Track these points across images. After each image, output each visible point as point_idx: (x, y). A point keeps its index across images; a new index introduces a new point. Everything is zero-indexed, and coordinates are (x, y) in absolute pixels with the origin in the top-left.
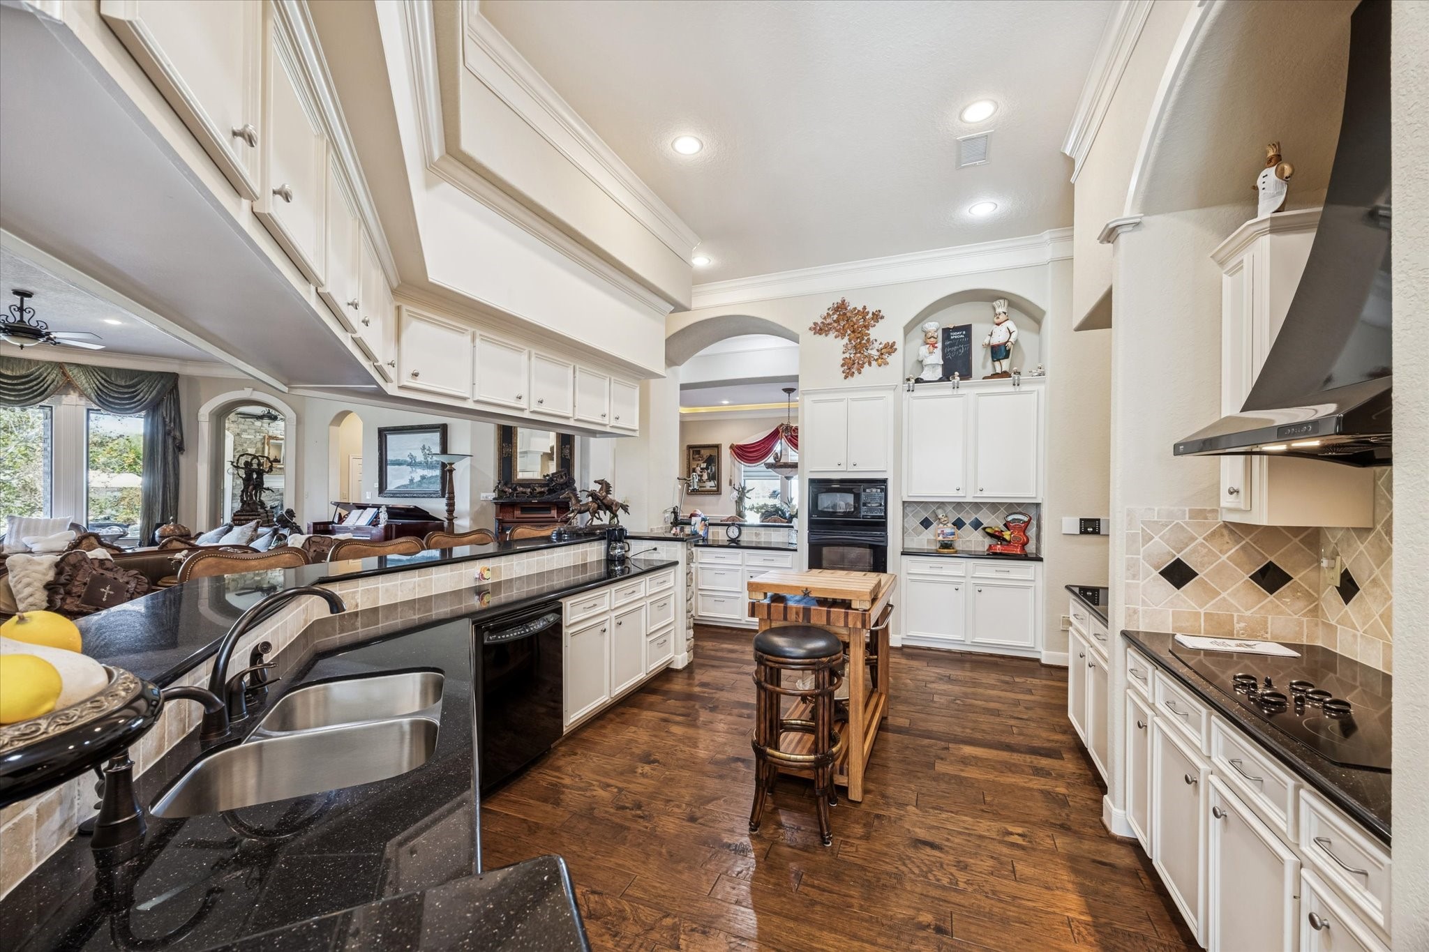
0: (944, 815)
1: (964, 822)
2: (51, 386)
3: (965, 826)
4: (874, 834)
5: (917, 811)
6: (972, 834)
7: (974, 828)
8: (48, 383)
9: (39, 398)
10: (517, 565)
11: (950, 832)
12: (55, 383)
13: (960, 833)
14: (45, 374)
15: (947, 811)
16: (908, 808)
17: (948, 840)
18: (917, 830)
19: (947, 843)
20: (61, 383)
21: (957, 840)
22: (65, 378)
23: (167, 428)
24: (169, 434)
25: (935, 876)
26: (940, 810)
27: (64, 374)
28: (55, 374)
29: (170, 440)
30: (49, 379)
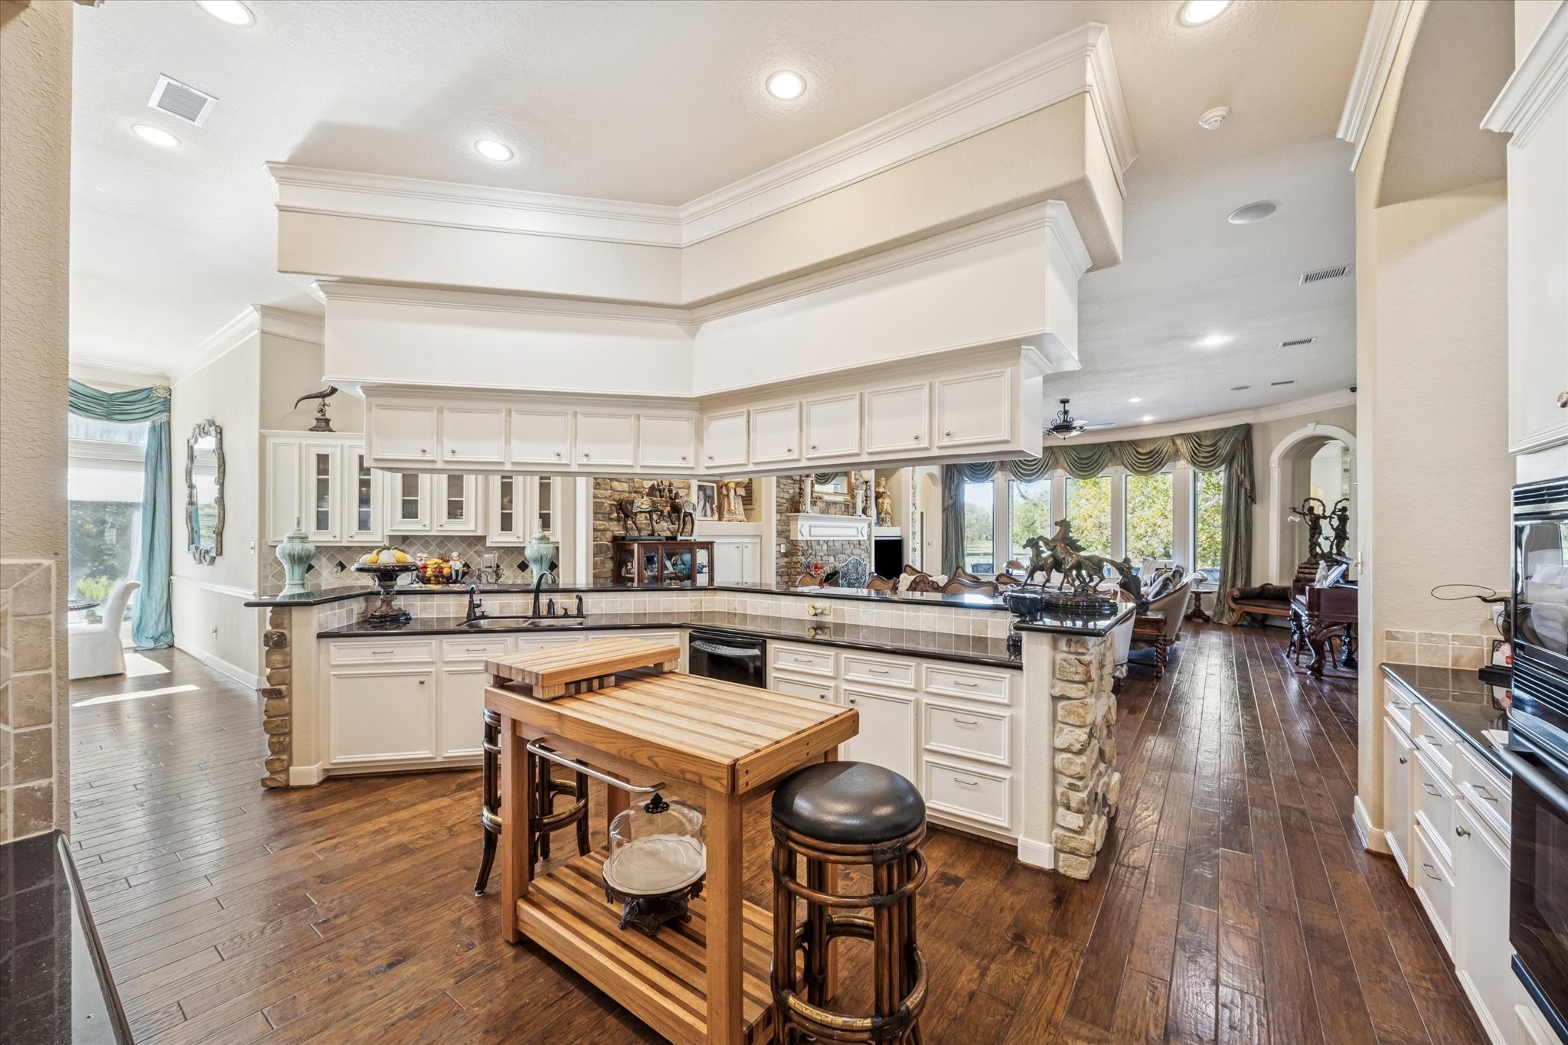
0: (399, 1011)
1: (367, 1025)
2: (1165, 456)
3: (361, 1022)
4: (453, 930)
5: (436, 987)
6: (344, 1018)
7: (346, 1030)
8: (1163, 453)
10: (863, 612)
11: (375, 998)
12: (1167, 453)
13: (361, 1007)
14: (1163, 446)
15: (401, 1019)
16: (452, 981)
17: (371, 988)
18: (415, 969)
19: (369, 983)
21: (360, 995)
23: (1240, 479)
24: (1241, 485)
25: (357, 948)
26: (411, 1013)
27: (1174, 444)
28: (1168, 447)
29: (1243, 491)
30: (1165, 450)
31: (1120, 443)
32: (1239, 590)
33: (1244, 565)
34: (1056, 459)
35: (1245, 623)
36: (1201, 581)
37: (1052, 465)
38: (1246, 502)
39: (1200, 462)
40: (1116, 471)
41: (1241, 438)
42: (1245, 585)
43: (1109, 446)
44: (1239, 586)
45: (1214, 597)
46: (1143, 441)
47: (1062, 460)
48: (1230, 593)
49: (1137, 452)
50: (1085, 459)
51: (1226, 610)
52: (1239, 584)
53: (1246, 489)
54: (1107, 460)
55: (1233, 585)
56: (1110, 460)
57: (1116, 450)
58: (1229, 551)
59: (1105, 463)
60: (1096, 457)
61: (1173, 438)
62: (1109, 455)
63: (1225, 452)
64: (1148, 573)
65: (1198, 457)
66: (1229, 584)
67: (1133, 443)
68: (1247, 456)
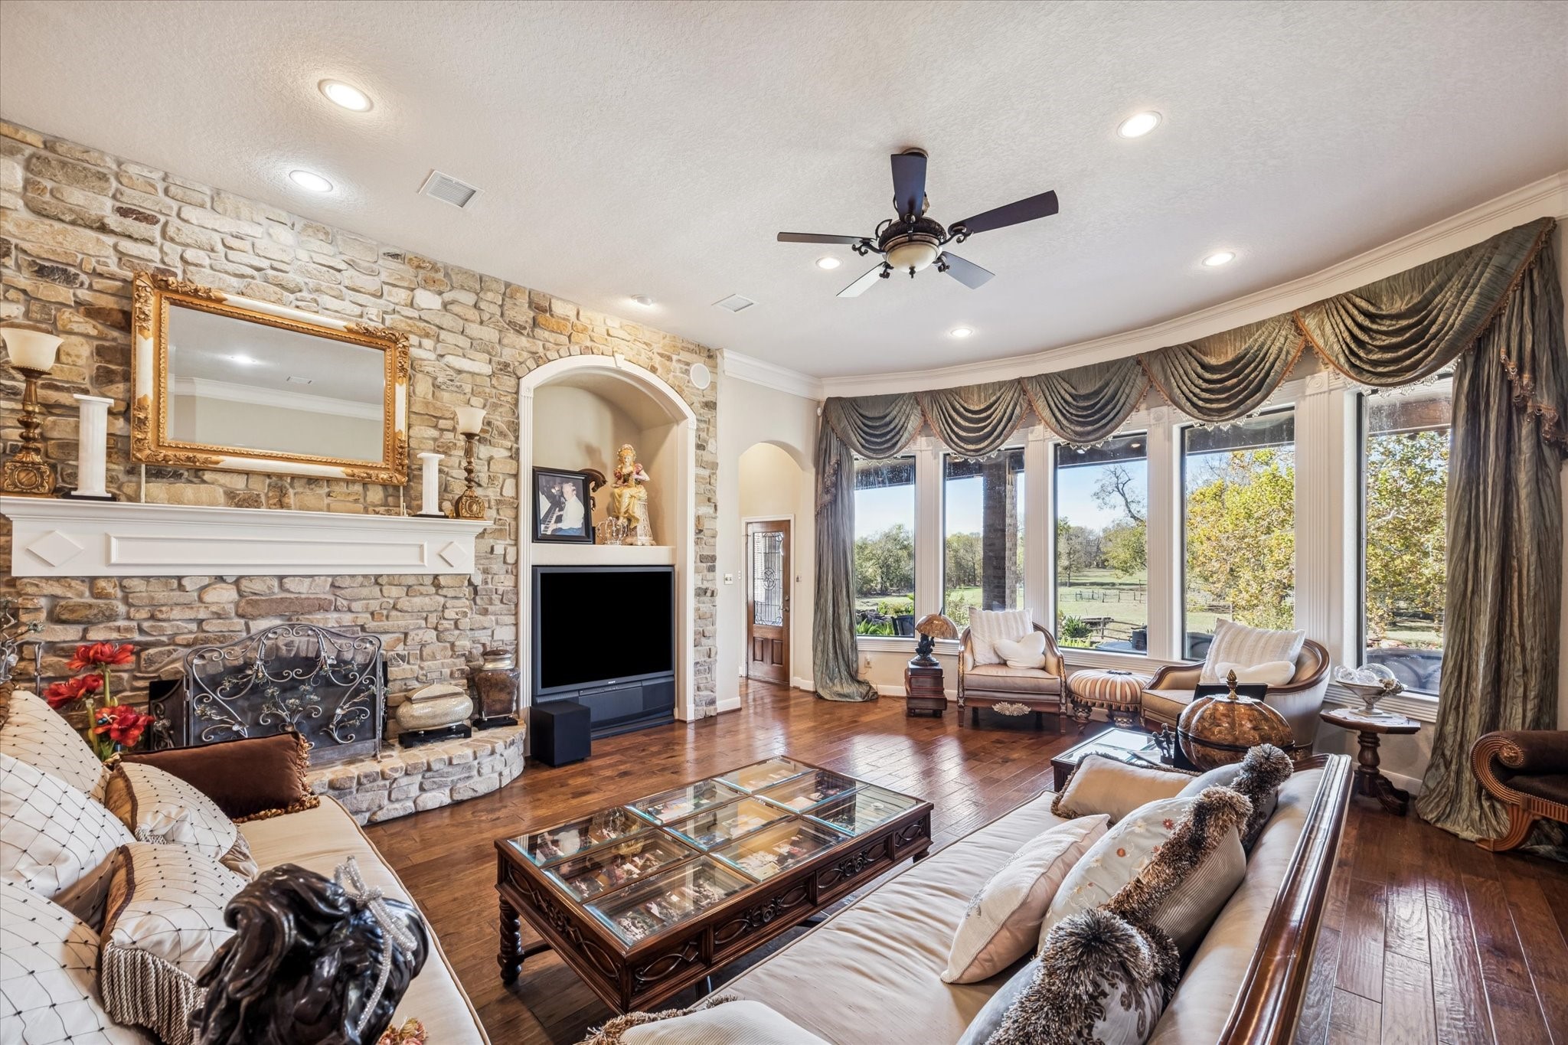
2: (1278, 364)
8: (1272, 359)
9: (1259, 395)
12: (1283, 356)
14: (1269, 343)
20: (1293, 352)
22: (1300, 341)
23: (1517, 392)
24: (1522, 410)
27: (1299, 331)
28: (1283, 342)
29: (1526, 428)
30: (1274, 350)
31: (1164, 353)
32: (1517, 739)
33: (1535, 656)
34: (1030, 404)
35: (1543, 849)
36: (1380, 693)
37: (1020, 417)
38: (1540, 461)
39: (1376, 363)
40: (1158, 419)
41: (1516, 268)
42: (1537, 723)
43: (1139, 363)
44: (1516, 725)
45: (1424, 743)
46: (1220, 337)
47: (1040, 405)
48: (1481, 747)
49: (1204, 366)
50: (1087, 397)
51: (1467, 792)
52: (1517, 716)
53: (1538, 421)
54: (1134, 394)
55: (1492, 722)
56: (1143, 396)
57: (1156, 369)
58: (1475, 613)
59: (1132, 401)
60: (1109, 391)
61: (1294, 319)
62: (1140, 382)
63: (1457, 320)
64: (1227, 659)
65: (1369, 352)
66: (1476, 712)
67: (1193, 349)
68: (1542, 316)
